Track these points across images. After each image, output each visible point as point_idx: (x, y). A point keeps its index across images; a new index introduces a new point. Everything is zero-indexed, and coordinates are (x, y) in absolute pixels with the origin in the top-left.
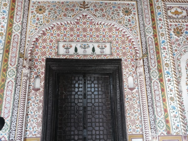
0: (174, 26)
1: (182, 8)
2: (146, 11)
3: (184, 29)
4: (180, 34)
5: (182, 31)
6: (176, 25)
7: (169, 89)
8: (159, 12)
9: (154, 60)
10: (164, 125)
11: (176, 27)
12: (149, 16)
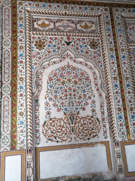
0: (37, 38)
1: (50, 21)
2: (7, 22)
3: (47, 42)
4: (43, 47)
5: (45, 44)
6: (39, 38)
7: (20, 104)
8: (21, 23)
9: (8, 74)
10: (8, 141)
11: (39, 39)
12: (9, 27)
